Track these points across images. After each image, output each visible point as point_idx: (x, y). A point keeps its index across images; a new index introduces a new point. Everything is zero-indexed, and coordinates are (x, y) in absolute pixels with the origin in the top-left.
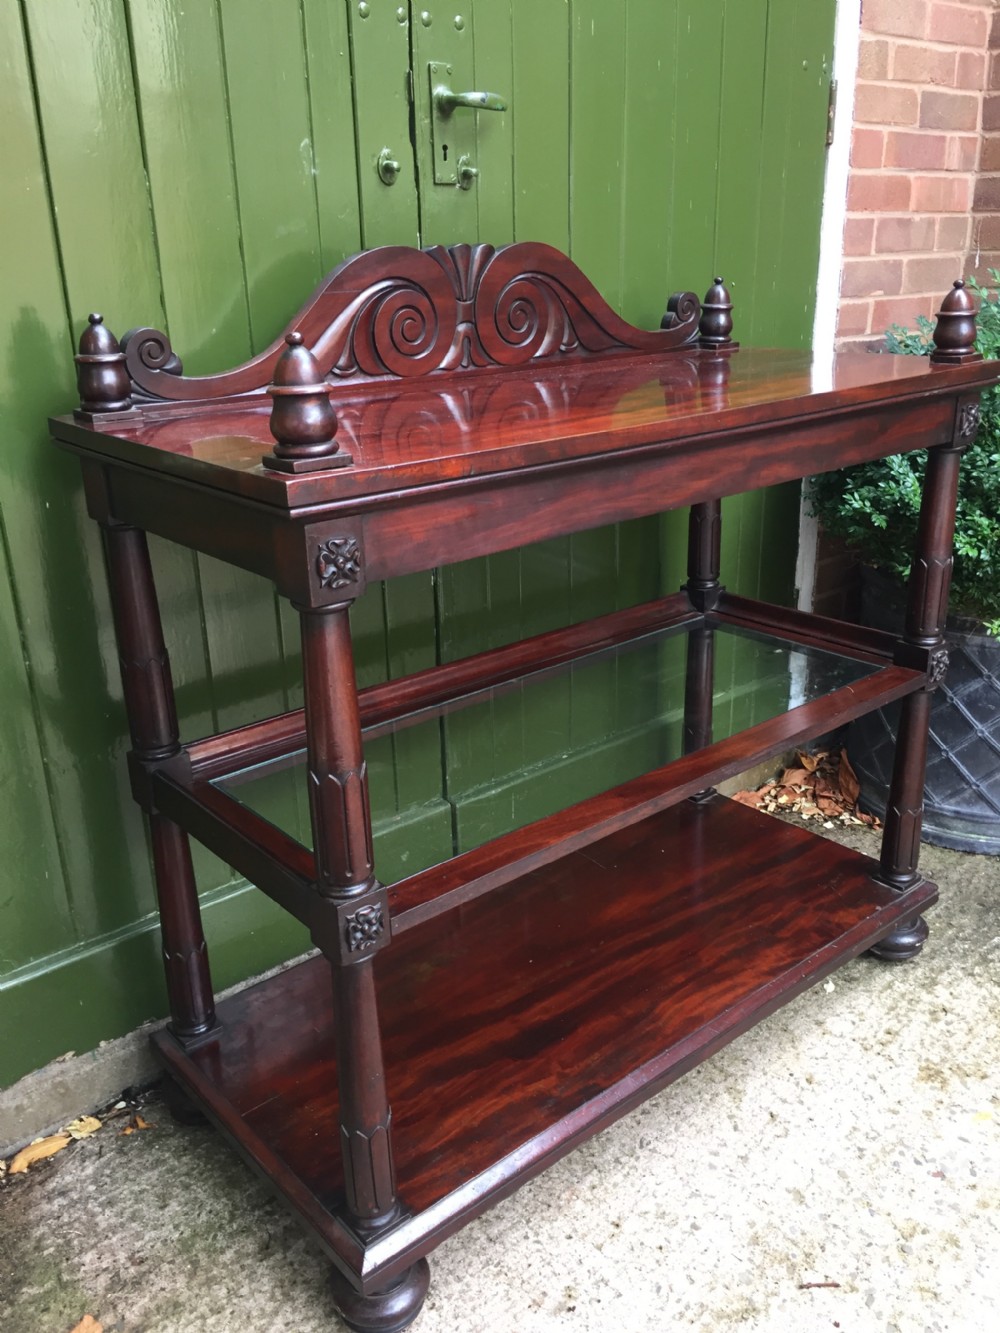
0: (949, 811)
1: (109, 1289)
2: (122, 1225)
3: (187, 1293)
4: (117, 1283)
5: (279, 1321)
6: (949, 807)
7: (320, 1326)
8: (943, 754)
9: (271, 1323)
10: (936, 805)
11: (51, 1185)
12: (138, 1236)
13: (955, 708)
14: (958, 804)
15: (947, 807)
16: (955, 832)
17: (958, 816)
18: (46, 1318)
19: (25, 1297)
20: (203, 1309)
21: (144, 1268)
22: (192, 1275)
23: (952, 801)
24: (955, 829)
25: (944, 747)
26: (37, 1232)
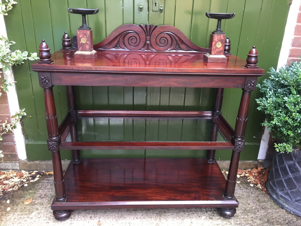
0: (280, 194)
1: (38, 197)
2: (49, 189)
3: (45, 203)
4: (40, 197)
5: (50, 214)
6: (280, 193)
7: (54, 219)
8: (281, 178)
9: (49, 214)
10: (277, 191)
11: (48, 178)
12: (49, 192)
13: (285, 166)
14: (282, 193)
15: (279, 193)
16: (280, 201)
17: (281, 196)
18: (28, 196)
19: (29, 192)
20: (44, 207)
21: (45, 196)
22: (48, 201)
23: (281, 192)
24: (281, 200)
25: (282, 176)
26: (40, 184)
